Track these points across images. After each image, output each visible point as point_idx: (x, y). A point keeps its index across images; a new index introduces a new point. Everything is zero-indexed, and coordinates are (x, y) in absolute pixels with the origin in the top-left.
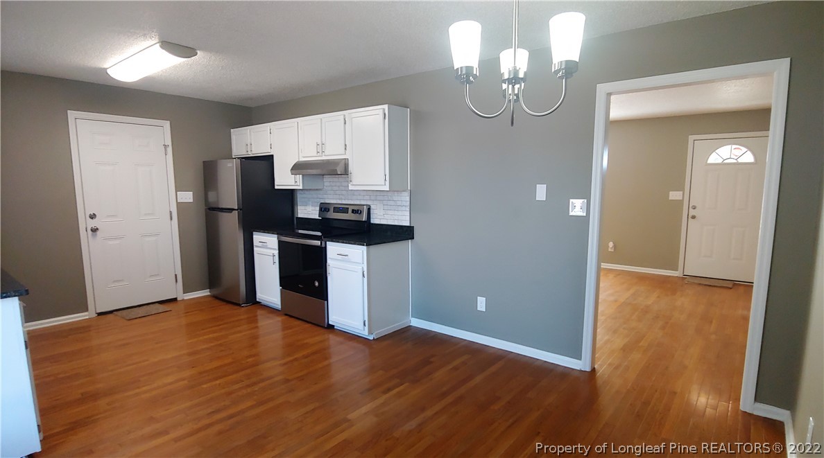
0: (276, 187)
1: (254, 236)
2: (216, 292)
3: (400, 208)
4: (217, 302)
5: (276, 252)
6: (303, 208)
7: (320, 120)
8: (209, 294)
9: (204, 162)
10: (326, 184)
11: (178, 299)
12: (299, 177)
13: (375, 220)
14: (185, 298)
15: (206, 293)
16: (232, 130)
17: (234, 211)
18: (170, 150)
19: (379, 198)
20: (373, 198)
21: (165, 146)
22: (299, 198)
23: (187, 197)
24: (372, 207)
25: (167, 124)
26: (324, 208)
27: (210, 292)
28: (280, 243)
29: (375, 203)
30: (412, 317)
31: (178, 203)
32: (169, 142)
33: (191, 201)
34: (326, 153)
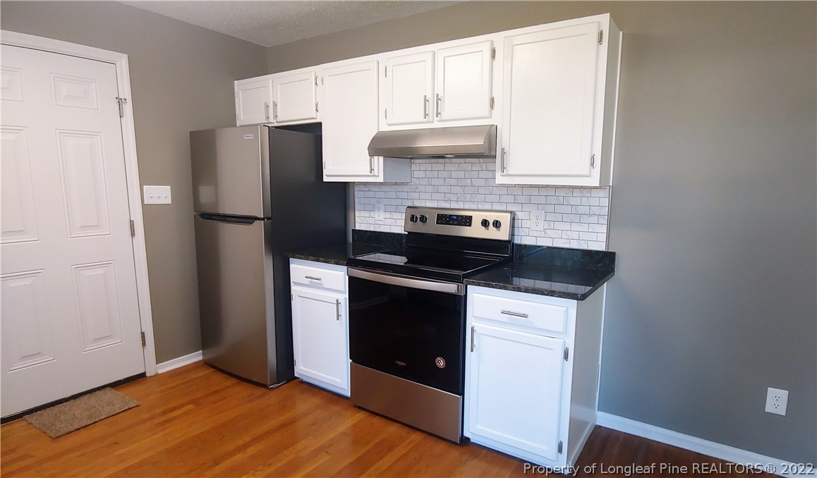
0: (326, 179)
1: (292, 266)
2: (213, 353)
3: (584, 219)
4: (220, 381)
5: (344, 298)
6: (366, 214)
7: (431, 54)
8: (201, 358)
9: (191, 133)
10: (416, 174)
11: (148, 375)
12: (379, 161)
13: (524, 239)
14: (160, 371)
15: (196, 357)
16: (236, 82)
17: (256, 222)
18: (128, 108)
19: (534, 200)
20: (521, 199)
21: (120, 102)
22: (358, 196)
23: (161, 194)
24: (519, 215)
25: (123, 61)
26: (415, 216)
27: (203, 354)
28: (353, 280)
29: (526, 208)
30: (599, 410)
31: (144, 205)
32: (126, 93)
33: (169, 201)
34: (445, 115)
